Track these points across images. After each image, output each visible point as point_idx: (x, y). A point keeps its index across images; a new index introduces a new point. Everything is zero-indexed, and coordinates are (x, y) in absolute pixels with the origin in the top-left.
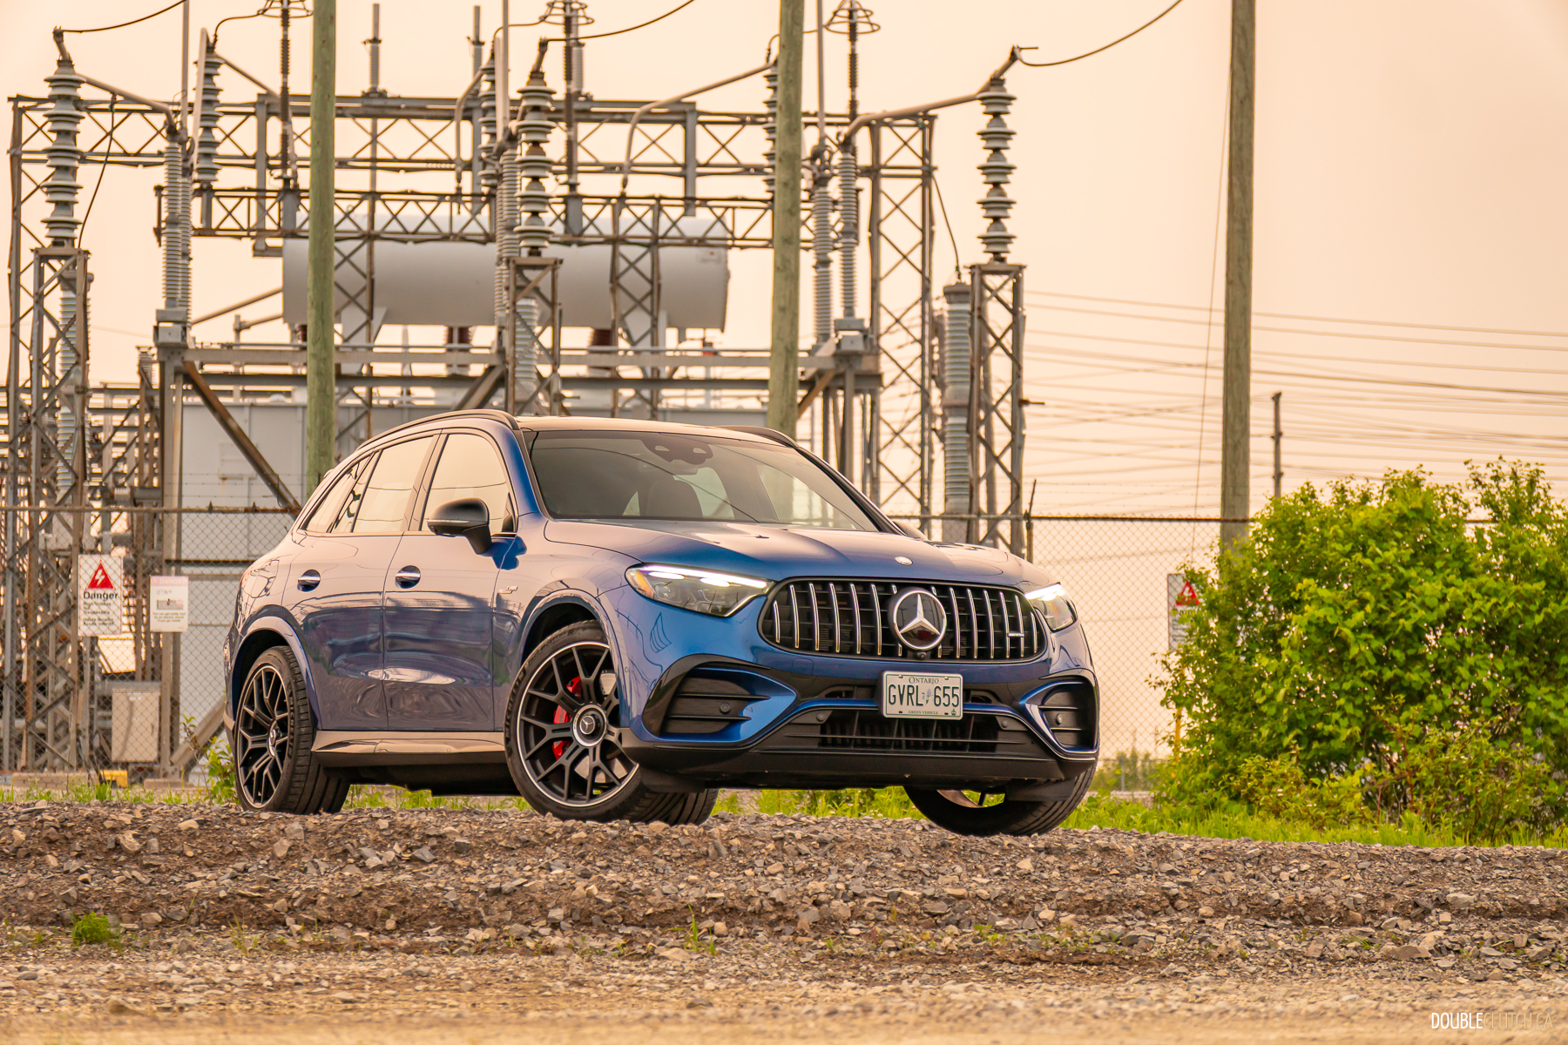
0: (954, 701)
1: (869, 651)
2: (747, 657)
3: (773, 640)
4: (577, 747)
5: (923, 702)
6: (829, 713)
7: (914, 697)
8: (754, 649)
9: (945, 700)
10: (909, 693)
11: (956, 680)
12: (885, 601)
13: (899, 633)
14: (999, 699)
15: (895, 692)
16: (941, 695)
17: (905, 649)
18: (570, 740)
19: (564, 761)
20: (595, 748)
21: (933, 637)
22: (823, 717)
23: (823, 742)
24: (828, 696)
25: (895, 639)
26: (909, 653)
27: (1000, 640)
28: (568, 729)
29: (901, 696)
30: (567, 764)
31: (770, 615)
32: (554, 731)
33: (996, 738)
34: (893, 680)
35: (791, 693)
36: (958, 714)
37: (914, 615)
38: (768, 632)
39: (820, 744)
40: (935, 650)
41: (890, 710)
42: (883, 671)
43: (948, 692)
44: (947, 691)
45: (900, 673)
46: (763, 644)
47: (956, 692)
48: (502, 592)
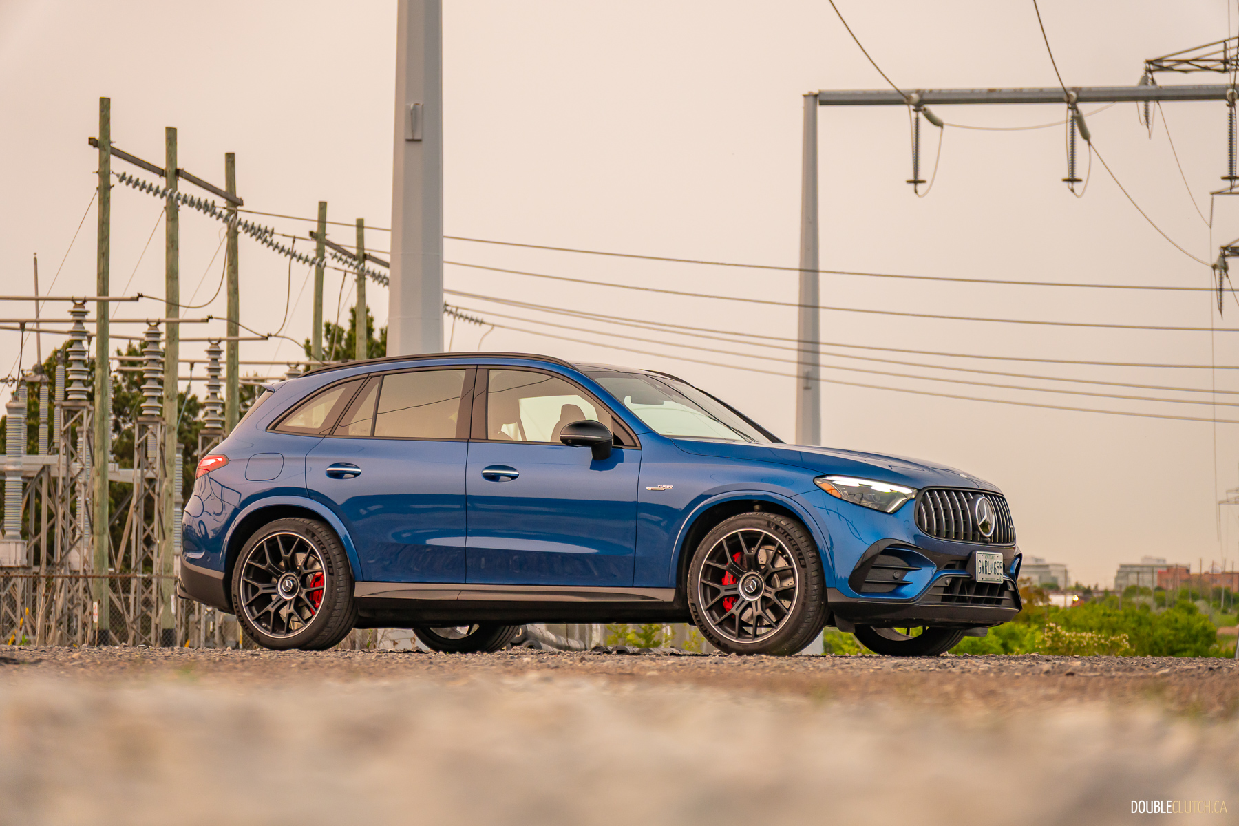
0: (1000, 571)
1: (967, 537)
2: (912, 542)
3: (924, 529)
4: (743, 601)
5: (990, 572)
6: (950, 579)
7: (987, 568)
8: (914, 535)
9: (997, 571)
10: (986, 566)
11: (1001, 557)
13: (979, 525)
15: (980, 565)
16: (996, 567)
17: (982, 536)
18: (737, 597)
19: (735, 611)
20: (756, 602)
21: (990, 528)
22: (947, 582)
23: (945, 599)
24: (950, 567)
26: (983, 539)
28: (736, 589)
29: (983, 568)
30: (737, 613)
31: (920, 512)
32: (726, 590)
33: (1002, 596)
34: (979, 557)
35: (934, 566)
36: (1002, 579)
37: (983, 514)
38: (920, 523)
39: (942, 600)
41: (980, 577)
42: (975, 551)
44: (998, 565)
45: (981, 553)
46: (920, 532)
47: (1001, 565)
48: (650, 488)
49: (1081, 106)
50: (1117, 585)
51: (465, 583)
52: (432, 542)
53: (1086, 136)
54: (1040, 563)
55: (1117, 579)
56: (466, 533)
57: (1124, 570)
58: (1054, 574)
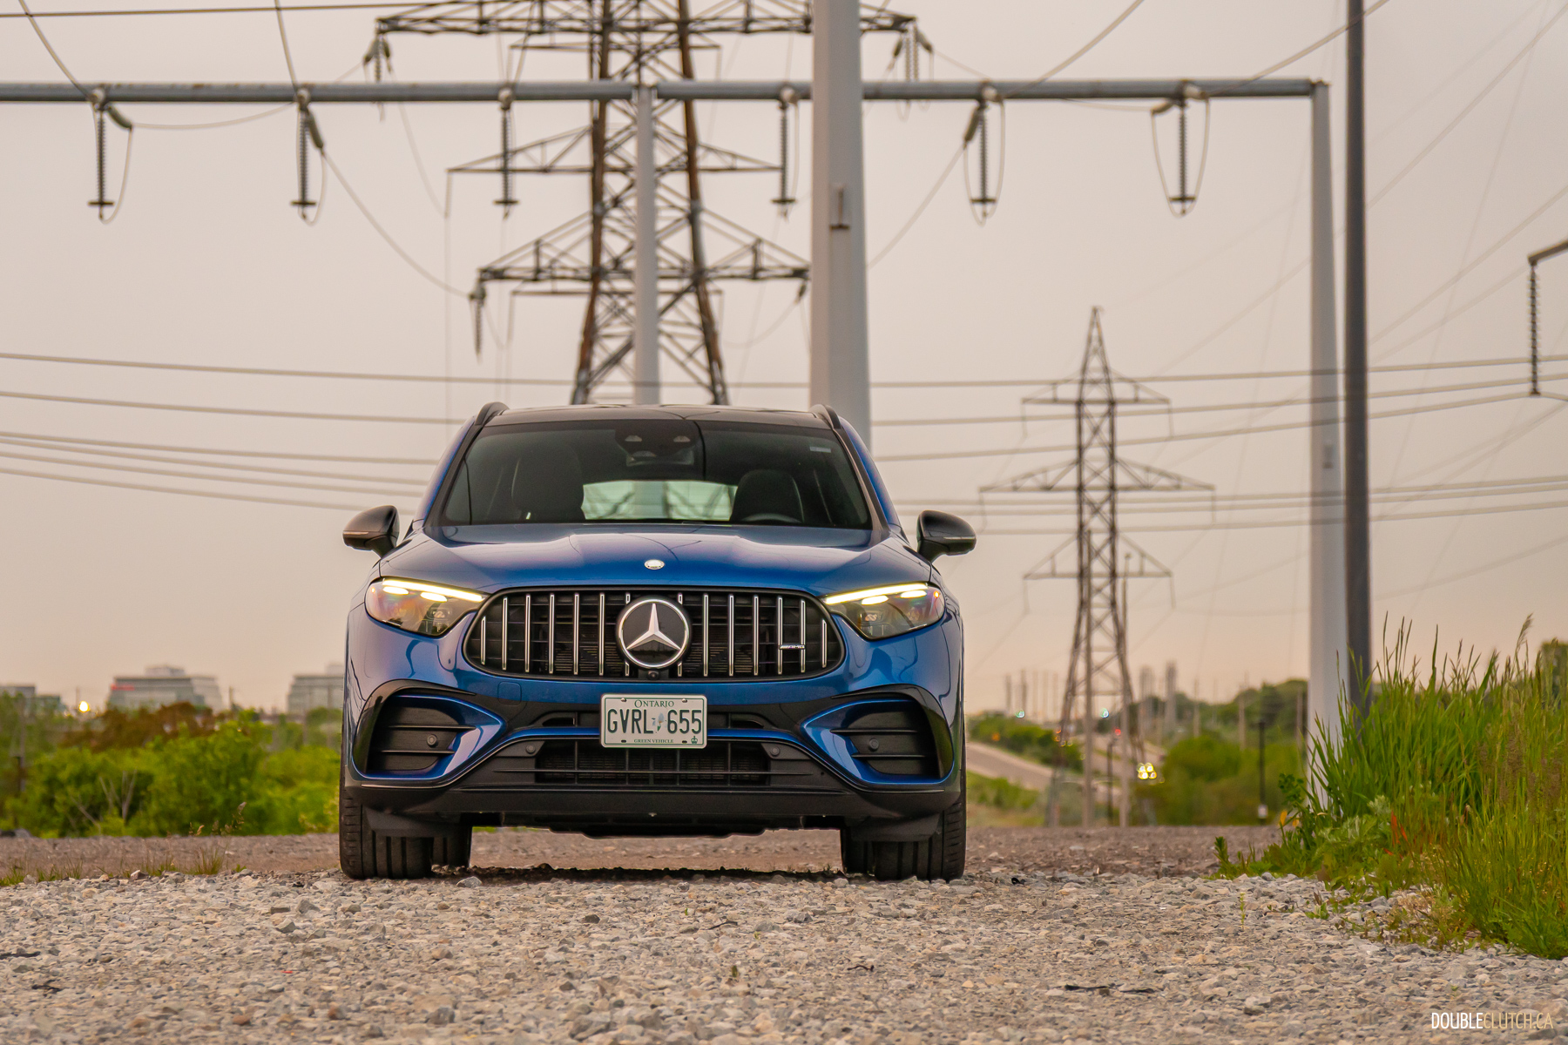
0: (695, 726)
1: (588, 672)
3: (478, 661)
5: (653, 728)
6: (540, 745)
7: (641, 723)
8: (457, 673)
9: (683, 726)
10: (636, 719)
11: (698, 703)
12: (613, 614)
13: (626, 650)
14: (772, 723)
15: (616, 718)
16: (678, 721)
17: (634, 667)
21: (672, 652)
22: (534, 748)
23: (540, 778)
24: (545, 724)
25: (623, 657)
26: (640, 672)
27: (768, 651)
29: (624, 723)
31: (476, 633)
33: (763, 769)
34: (613, 704)
35: (498, 723)
36: (701, 742)
37: (646, 628)
38: (473, 652)
39: (537, 780)
40: (673, 668)
41: (611, 739)
42: (603, 694)
43: (688, 716)
44: (685, 716)
45: (624, 696)
46: (469, 668)
47: (697, 716)
49: (316, 109)
50: (291, 704)
53: (319, 144)
54: (177, 676)
55: (291, 697)
57: (302, 684)
58: (198, 691)
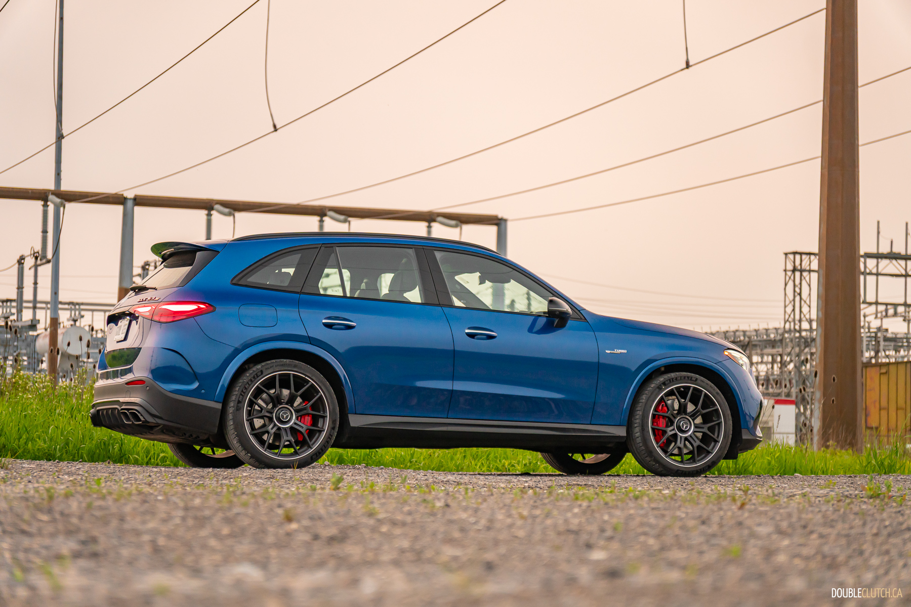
48: (609, 352)
51: (447, 418)
52: (420, 384)
56: (453, 378)
